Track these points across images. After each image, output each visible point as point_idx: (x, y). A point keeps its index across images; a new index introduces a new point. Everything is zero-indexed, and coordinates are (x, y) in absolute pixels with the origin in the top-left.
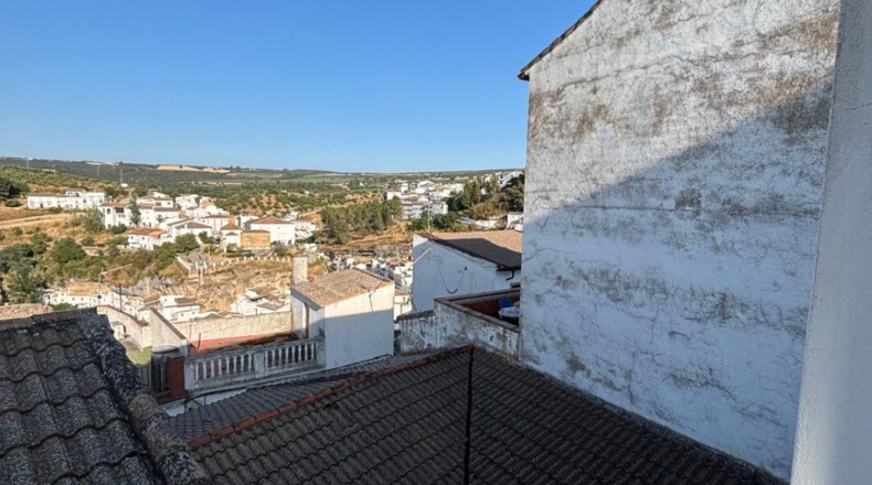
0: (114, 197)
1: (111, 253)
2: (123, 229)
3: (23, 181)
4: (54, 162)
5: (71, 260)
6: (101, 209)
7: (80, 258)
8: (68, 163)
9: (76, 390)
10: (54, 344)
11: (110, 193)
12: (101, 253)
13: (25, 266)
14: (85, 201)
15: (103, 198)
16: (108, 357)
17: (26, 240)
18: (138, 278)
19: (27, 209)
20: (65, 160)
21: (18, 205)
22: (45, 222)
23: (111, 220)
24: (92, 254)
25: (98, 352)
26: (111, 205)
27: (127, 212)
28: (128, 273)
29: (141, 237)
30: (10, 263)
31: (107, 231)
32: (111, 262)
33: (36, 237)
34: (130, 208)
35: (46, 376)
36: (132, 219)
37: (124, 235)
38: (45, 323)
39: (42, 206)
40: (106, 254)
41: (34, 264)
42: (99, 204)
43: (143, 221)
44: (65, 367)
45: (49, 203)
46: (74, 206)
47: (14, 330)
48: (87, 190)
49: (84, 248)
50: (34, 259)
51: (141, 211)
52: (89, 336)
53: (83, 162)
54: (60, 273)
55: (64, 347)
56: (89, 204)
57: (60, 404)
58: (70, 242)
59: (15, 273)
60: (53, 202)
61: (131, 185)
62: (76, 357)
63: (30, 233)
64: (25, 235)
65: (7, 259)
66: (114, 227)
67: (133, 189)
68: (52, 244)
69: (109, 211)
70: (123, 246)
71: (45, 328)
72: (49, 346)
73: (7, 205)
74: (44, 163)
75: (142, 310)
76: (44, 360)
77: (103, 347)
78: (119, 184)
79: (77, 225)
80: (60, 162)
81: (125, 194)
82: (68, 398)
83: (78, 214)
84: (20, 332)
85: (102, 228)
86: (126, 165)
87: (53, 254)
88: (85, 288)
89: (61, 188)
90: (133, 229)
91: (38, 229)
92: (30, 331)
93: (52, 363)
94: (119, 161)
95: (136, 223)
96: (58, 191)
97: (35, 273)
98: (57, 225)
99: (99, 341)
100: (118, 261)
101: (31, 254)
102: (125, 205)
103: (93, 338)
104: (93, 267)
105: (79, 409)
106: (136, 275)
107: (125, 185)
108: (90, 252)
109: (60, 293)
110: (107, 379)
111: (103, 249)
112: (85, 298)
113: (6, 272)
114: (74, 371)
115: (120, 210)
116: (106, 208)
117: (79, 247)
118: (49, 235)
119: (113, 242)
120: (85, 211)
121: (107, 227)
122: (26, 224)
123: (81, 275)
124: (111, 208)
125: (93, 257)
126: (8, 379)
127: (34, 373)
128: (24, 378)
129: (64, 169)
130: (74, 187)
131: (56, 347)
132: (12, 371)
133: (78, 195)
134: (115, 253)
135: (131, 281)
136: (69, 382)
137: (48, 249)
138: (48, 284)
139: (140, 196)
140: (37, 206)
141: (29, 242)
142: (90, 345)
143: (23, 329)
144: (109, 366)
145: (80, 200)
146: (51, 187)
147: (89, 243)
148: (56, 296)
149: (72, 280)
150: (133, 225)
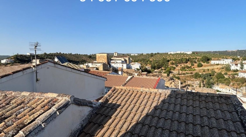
0: (235, 61)
1: (232, 78)
2: (237, 71)
3: (211, 57)
4: (218, 51)
5: (220, 78)
6: (230, 64)
7: (223, 78)
8: (222, 51)
9: (230, 118)
10: (224, 103)
11: (234, 59)
12: (229, 77)
13: (209, 79)
14: (226, 62)
15: (231, 61)
16: (241, 112)
17: (210, 72)
18: (241, 86)
19: (211, 64)
20: (221, 51)
21: (209, 63)
22: (215, 67)
23: (233, 67)
24: (227, 77)
25: (237, 109)
26: (234, 63)
27: (239, 65)
28: (238, 84)
29: (243, 73)
30: (206, 77)
31: (232, 71)
32: (232, 80)
33: (212, 71)
34: (240, 64)
35: (222, 111)
36: (240, 68)
37: (237, 73)
38: (222, 96)
39: (214, 63)
40: (231, 78)
41: (211, 78)
42: (230, 63)
43: (245, 68)
44: (227, 111)
45: (216, 62)
46: (223, 63)
47: (214, 96)
48: (227, 59)
49: (224, 75)
50: (211, 77)
51: (244, 65)
52: (234, 104)
53: (226, 51)
54: (217, 82)
55: (227, 105)
56: (227, 63)
57: (226, 121)
58: (220, 74)
59: (207, 80)
60: (217, 62)
61: (241, 57)
62: (230, 108)
63: (211, 70)
64: (210, 71)
65: (205, 76)
66: (234, 70)
67: (241, 58)
68: (216, 73)
69: (233, 65)
70: (236, 76)
71: (221, 98)
72: (223, 103)
73: (207, 63)
74: (216, 52)
75: (242, 97)
76: (221, 106)
77: (239, 108)
78: (237, 56)
79: (223, 69)
80: (220, 51)
81: (239, 59)
82: (228, 120)
83: (224, 66)
84: (215, 97)
85: (230, 70)
86: (240, 50)
87: (216, 76)
88: (224, 87)
89: (220, 58)
90: (241, 71)
91: (213, 69)
92: (218, 97)
93: (223, 108)
94: (237, 50)
95: (242, 69)
96: (219, 59)
97: (211, 81)
98: (218, 68)
99: (237, 106)
100: (234, 80)
101: (211, 76)
102: (238, 63)
103: (236, 105)
104: (226, 81)
105: (231, 124)
106: (240, 85)
107: (239, 57)
108: (226, 77)
109: (217, 87)
110: (240, 118)
111: (230, 76)
112: (223, 89)
113: (205, 79)
114: (230, 113)
115: (236, 65)
116: (232, 64)
117: (223, 75)
118: (216, 71)
119: (233, 74)
120: (225, 65)
121: (232, 70)
122: (210, 68)
123: (223, 83)
124: (234, 64)
125: (227, 78)
126: (213, 109)
127: (219, 109)
128: (216, 110)
129: (221, 53)
130: (223, 58)
131: (224, 104)
132: (213, 107)
133: (224, 60)
134: (234, 78)
135: (238, 87)
136: (228, 116)
137: (215, 75)
138: (214, 84)
139: (244, 60)
140: (213, 63)
141: (211, 73)
142: (235, 106)
143: (216, 96)
144: (241, 115)
145: (224, 62)
146: (217, 58)
147: (226, 74)
148: (216, 87)
149: (220, 84)
150: (241, 69)
